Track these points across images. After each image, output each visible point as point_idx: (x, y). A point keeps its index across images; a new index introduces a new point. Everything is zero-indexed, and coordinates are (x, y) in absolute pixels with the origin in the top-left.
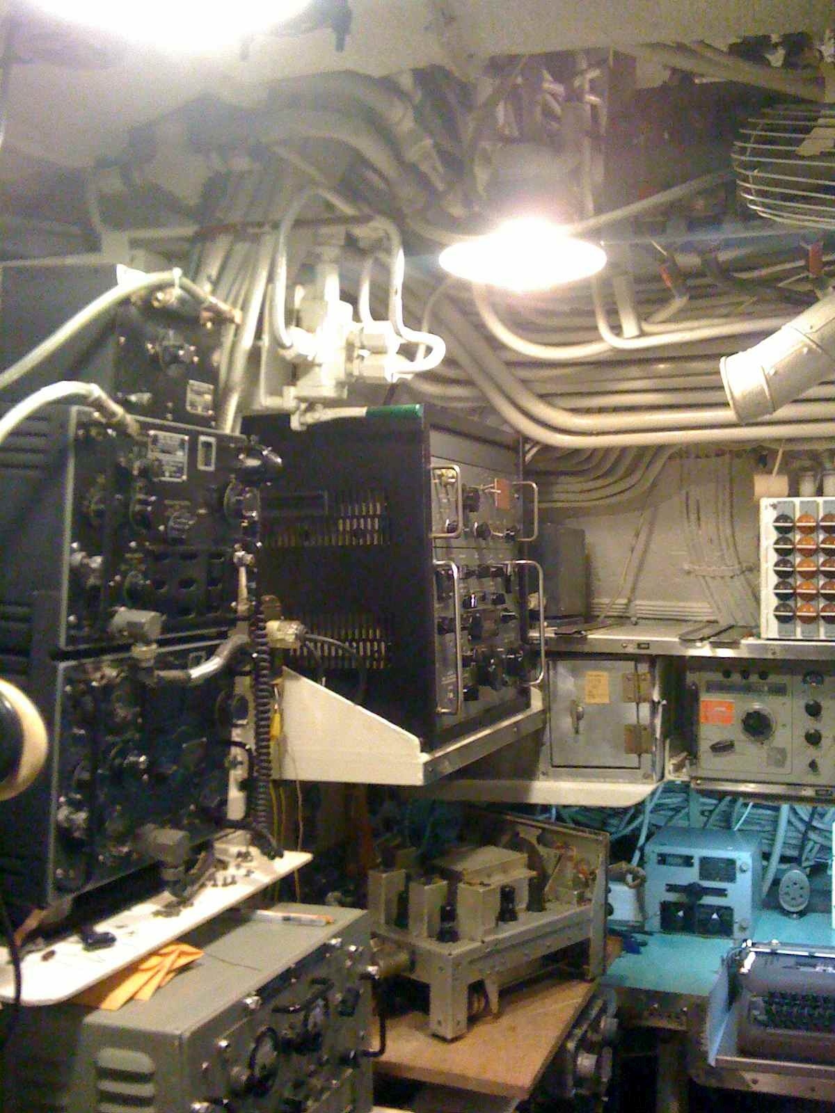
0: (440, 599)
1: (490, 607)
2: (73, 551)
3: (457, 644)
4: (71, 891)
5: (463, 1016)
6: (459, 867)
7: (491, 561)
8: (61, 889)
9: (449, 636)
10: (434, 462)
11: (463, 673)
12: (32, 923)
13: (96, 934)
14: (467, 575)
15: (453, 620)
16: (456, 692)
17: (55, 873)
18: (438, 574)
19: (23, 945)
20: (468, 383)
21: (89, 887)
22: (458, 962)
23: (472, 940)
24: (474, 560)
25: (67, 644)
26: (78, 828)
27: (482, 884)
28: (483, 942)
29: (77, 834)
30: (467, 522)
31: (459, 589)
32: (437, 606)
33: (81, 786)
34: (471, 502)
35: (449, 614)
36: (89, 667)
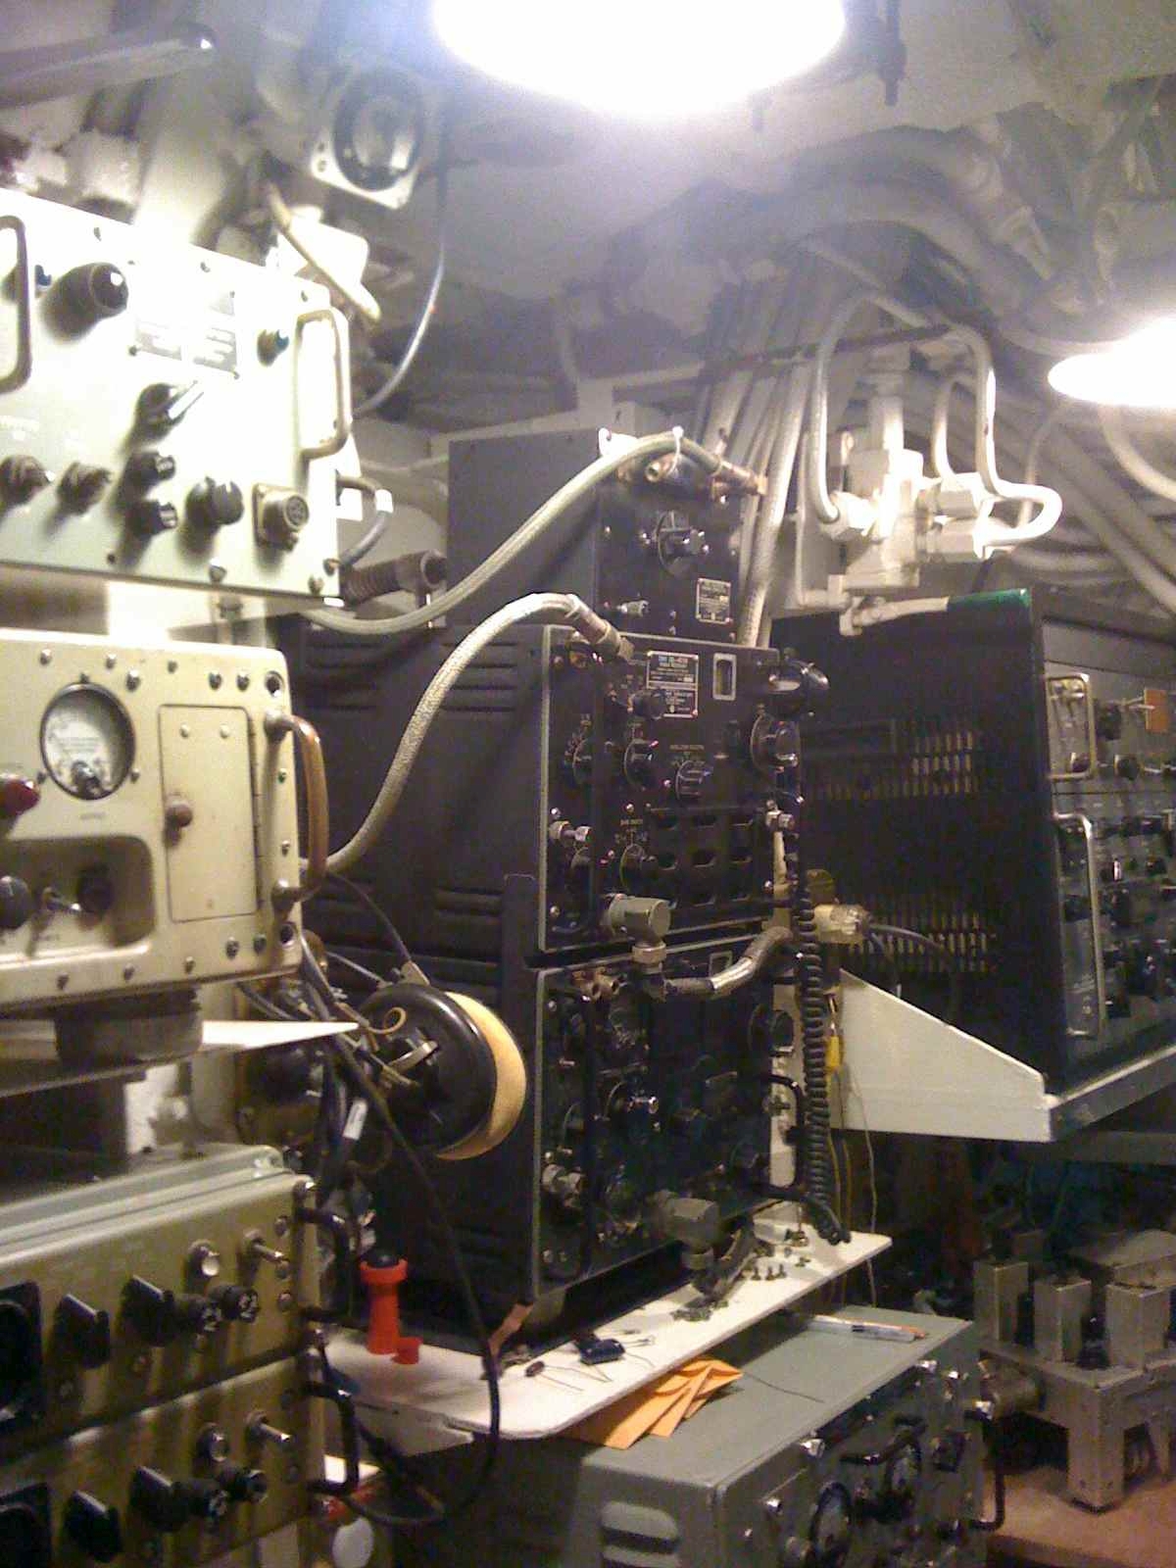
0: (1066, 869)
1: (1143, 878)
2: (552, 820)
3: (1095, 933)
4: (562, 1281)
5: (1117, 1476)
6: (1107, 1261)
7: (1143, 810)
8: (550, 1278)
9: (1081, 924)
10: (1050, 670)
11: (1106, 975)
12: (512, 1324)
13: (598, 1341)
14: (1106, 832)
15: (1087, 900)
16: (1095, 1006)
17: (541, 1255)
18: (1061, 833)
19: (501, 1355)
20: (1098, 549)
21: (586, 1277)
22: (1107, 1397)
23: (1130, 1366)
24: (1117, 812)
25: (548, 946)
26: (570, 1196)
27: (1143, 1287)
28: (1146, 1370)
29: (568, 1203)
30: (1103, 754)
31: (1093, 855)
32: (1062, 879)
33: (572, 1137)
34: (1108, 724)
35: (1080, 892)
36: (577, 974)
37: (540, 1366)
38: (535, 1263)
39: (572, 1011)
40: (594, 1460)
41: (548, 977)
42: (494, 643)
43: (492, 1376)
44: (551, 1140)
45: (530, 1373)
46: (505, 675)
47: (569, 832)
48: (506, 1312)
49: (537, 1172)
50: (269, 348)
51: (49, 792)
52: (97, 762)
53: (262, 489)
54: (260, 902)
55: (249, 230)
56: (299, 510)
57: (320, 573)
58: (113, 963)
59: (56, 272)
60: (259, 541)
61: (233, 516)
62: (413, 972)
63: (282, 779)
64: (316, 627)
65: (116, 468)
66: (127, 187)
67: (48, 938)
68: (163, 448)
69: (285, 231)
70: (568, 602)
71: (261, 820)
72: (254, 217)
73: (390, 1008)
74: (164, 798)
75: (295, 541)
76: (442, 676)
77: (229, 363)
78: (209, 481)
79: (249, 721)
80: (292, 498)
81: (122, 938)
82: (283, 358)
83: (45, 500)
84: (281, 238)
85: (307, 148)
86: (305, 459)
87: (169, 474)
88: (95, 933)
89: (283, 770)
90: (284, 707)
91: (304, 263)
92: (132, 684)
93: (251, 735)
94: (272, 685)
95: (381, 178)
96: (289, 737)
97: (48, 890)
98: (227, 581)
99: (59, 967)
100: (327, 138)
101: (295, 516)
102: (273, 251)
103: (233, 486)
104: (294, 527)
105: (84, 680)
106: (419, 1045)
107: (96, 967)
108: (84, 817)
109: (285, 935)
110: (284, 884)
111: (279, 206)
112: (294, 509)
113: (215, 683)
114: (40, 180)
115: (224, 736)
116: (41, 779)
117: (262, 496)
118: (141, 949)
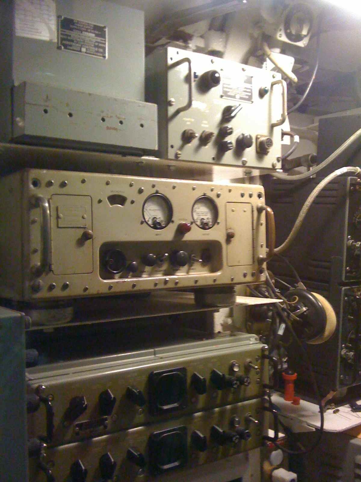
2: (348, 239)
4: (346, 385)
8: (342, 384)
12: (330, 396)
13: (357, 405)
17: (340, 377)
21: (354, 385)
25: (346, 279)
26: (350, 359)
29: (349, 361)
33: (351, 341)
36: (355, 290)
37: (338, 411)
38: (338, 379)
39: (353, 301)
40: (353, 441)
41: (345, 289)
42: (331, 182)
43: (322, 412)
44: (344, 341)
45: (334, 412)
46: (334, 193)
47: (354, 244)
48: (328, 393)
49: (339, 351)
50: (262, 93)
51: (194, 227)
52: (208, 219)
53: (259, 136)
54: (254, 262)
55: (258, 57)
56: (269, 142)
57: (275, 162)
58: (210, 277)
59: (200, 73)
60: (257, 152)
61: (249, 146)
62: (301, 285)
63: (261, 225)
64: (275, 178)
65: (215, 132)
66: (222, 46)
67: (193, 269)
68: (229, 125)
69: (268, 56)
70: (356, 169)
71: (255, 237)
72: (260, 53)
73: (294, 296)
74: (227, 230)
75: (268, 152)
76: (313, 193)
77: (249, 99)
78: (243, 135)
79: (252, 207)
80: (268, 139)
81: (213, 270)
82: (267, 96)
83: (195, 142)
84: (267, 59)
85: (276, 30)
86: (272, 126)
87: (231, 133)
88: (206, 268)
89: (262, 222)
90: (263, 203)
91: (274, 66)
92: (218, 196)
93: (253, 211)
94: (259, 196)
95: (299, 38)
96: (264, 212)
97: (193, 255)
98: (247, 165)
99: (196, 277)
100: (282, 27)
101: (269, 145)
102: (265, 63)
103: (250, 136)
104: (269, 148)
105: (205, 195)
106: (302, 308)
107: (206, 278)
108: (204, 235)
109: (261, 271)
110: (261, 256)
111: (267, 49)
112: (268, 142)
113: (242, 195)
114: (196, 46)
115: (245, 212)
116: (192, 223)
117: (259, 138)
118: (219, 273)
